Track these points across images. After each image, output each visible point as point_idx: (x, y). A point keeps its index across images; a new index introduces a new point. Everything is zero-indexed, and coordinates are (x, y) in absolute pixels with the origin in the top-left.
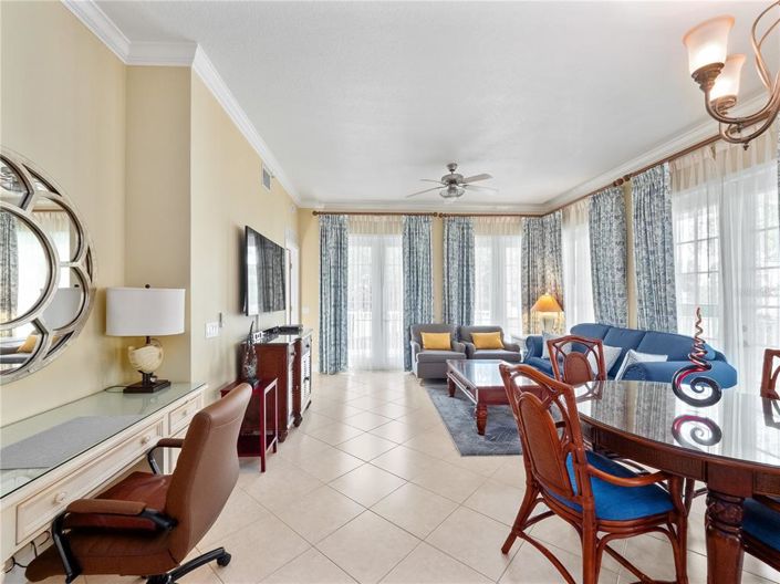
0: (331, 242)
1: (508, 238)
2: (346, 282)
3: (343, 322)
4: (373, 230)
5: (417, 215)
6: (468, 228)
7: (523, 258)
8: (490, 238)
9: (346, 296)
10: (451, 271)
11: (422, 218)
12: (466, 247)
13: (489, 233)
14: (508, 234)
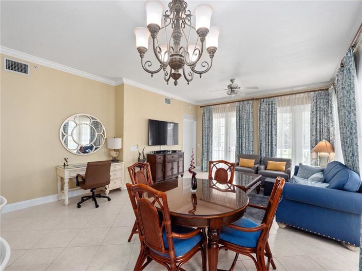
0: (206, 118)
1: (302, 107)
2: (212, 134)
3: (210, 151)
4: (224, 111)
5: (243, 101)
6: (272, 104)
7: (312, 118)
8: (288, 108)
9: (212, 140)
10: (261, 127)
11: (246, 102)
12: (272, 114)
13: (288, 105)
14: (302, 104)
